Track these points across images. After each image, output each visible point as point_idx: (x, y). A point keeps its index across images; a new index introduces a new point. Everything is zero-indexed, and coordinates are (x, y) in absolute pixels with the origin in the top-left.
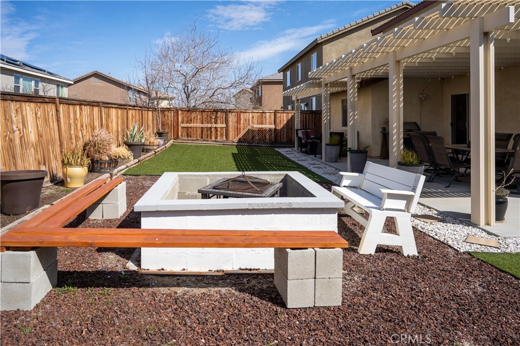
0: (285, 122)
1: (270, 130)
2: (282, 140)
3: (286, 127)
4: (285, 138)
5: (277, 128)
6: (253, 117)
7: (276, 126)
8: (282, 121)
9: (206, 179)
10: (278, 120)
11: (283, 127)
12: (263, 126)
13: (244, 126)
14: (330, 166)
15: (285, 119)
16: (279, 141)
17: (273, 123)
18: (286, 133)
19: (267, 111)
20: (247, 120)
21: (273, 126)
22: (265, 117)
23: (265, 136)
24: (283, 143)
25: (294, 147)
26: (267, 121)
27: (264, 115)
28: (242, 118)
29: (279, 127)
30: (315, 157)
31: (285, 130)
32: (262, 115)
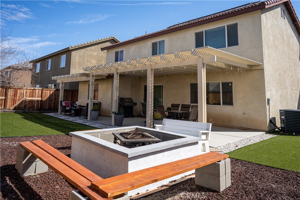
0: (48, 96)
1: (38, 101)
2: (45, 108)
3: (49, 99)
4: (47, 106)
5: (43, 100)
6: (26, 92)
7: (42, 99)
8: (46, 96)
9: (99, 135)
10: (44, 95)
11: (47, 99)
12: (33, 99)
13: (19, 99)
14: (97, 123)
15: (48, 94)
16: (43, 108)
17: (40, 97)
18: (48, 103)
19: (37, 89)
20: (22, 94)
21: (40, 99)
22: (35, 93)
23: (34, 105)
24: (46, 110)
25: (58, 112)
26: (36, 95)
27: (34, 91)
28: (18, 92)
29: (44, 99)
30: (80, 118)
31: (48, 101)
32: (33, 91)
